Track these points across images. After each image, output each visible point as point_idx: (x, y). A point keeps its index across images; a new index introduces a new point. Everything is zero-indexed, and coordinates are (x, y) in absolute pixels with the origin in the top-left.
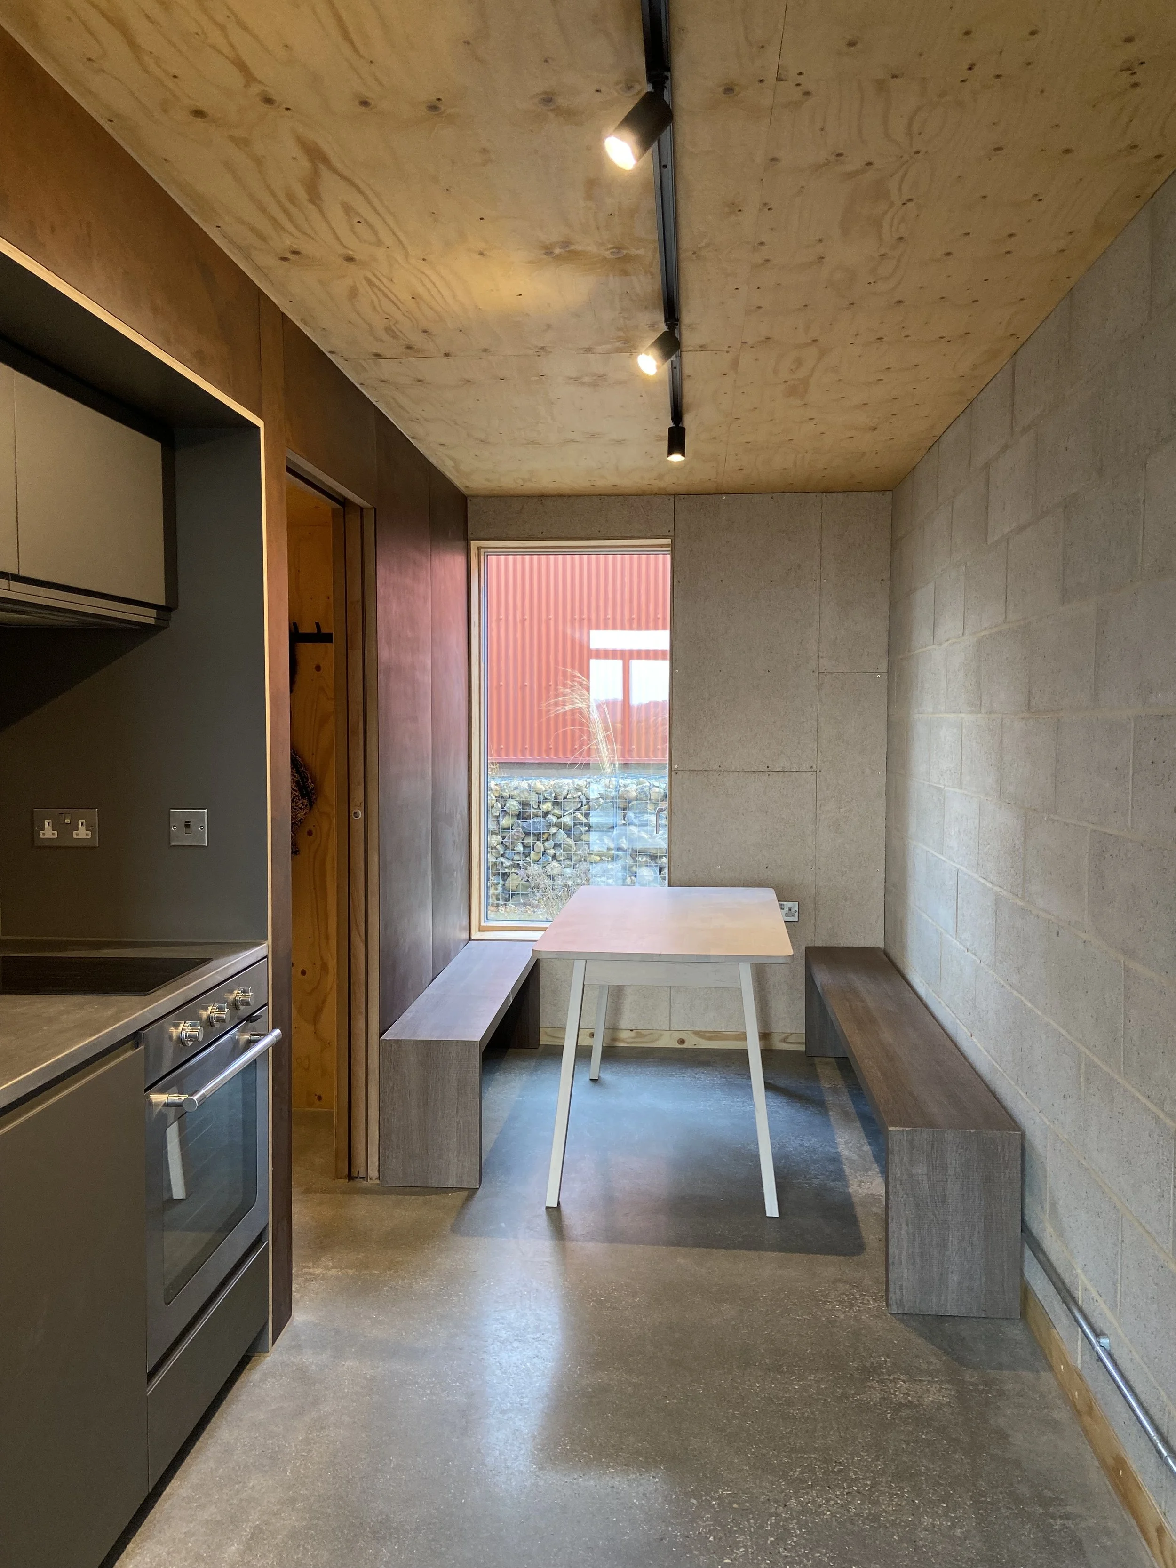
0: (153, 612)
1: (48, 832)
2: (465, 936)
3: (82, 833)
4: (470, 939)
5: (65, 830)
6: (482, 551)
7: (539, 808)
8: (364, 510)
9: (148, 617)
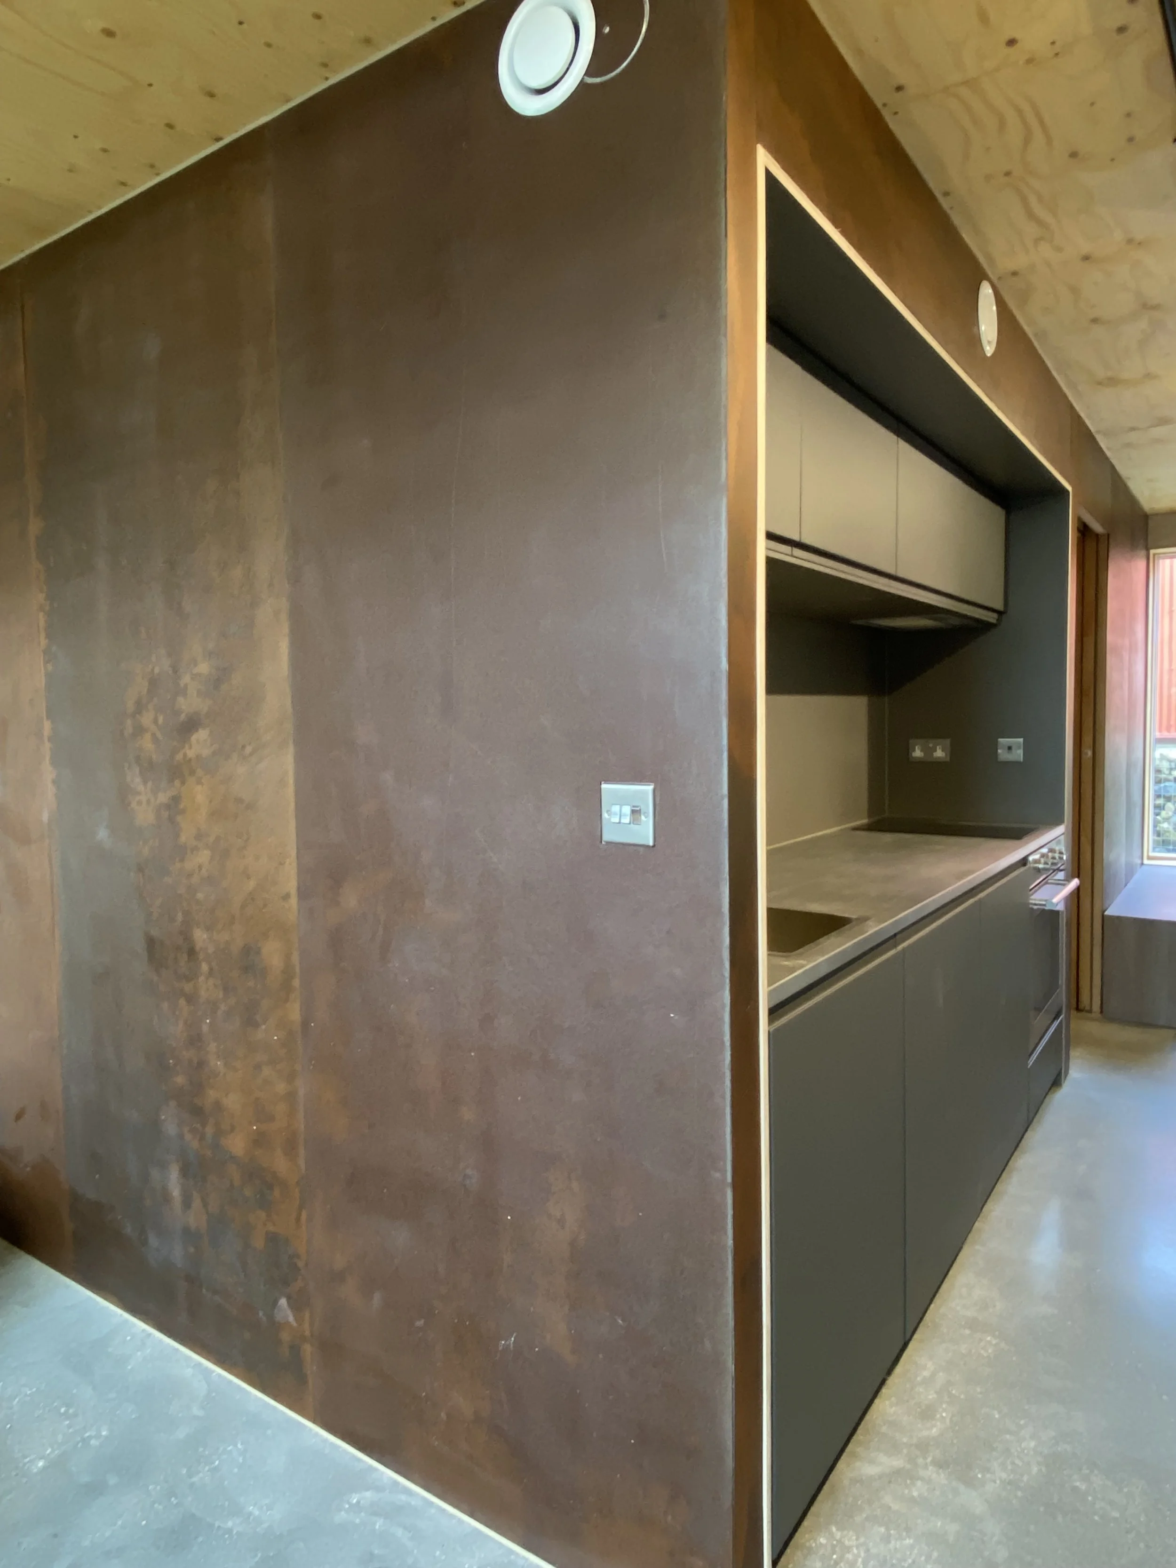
0: (995, 615)
1: (918, 753)
2: (1139, 862)
3: (939, 754)
4: (1142, 864)
5: (929, 751)
6: (1156, 556)
7: (1170, 774)
8: (1099, 536)
9: (991, 618)
